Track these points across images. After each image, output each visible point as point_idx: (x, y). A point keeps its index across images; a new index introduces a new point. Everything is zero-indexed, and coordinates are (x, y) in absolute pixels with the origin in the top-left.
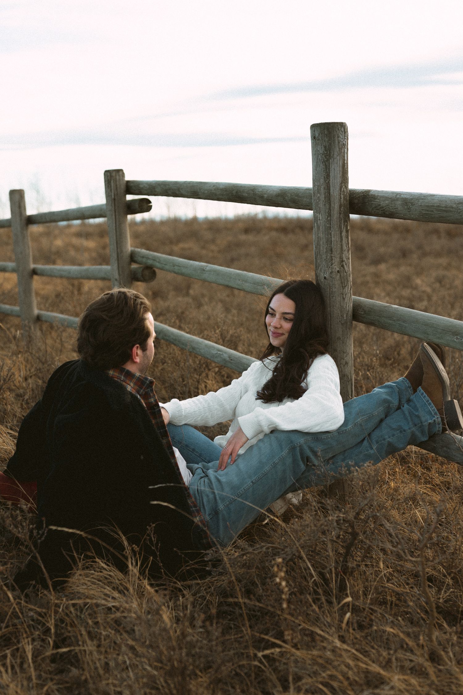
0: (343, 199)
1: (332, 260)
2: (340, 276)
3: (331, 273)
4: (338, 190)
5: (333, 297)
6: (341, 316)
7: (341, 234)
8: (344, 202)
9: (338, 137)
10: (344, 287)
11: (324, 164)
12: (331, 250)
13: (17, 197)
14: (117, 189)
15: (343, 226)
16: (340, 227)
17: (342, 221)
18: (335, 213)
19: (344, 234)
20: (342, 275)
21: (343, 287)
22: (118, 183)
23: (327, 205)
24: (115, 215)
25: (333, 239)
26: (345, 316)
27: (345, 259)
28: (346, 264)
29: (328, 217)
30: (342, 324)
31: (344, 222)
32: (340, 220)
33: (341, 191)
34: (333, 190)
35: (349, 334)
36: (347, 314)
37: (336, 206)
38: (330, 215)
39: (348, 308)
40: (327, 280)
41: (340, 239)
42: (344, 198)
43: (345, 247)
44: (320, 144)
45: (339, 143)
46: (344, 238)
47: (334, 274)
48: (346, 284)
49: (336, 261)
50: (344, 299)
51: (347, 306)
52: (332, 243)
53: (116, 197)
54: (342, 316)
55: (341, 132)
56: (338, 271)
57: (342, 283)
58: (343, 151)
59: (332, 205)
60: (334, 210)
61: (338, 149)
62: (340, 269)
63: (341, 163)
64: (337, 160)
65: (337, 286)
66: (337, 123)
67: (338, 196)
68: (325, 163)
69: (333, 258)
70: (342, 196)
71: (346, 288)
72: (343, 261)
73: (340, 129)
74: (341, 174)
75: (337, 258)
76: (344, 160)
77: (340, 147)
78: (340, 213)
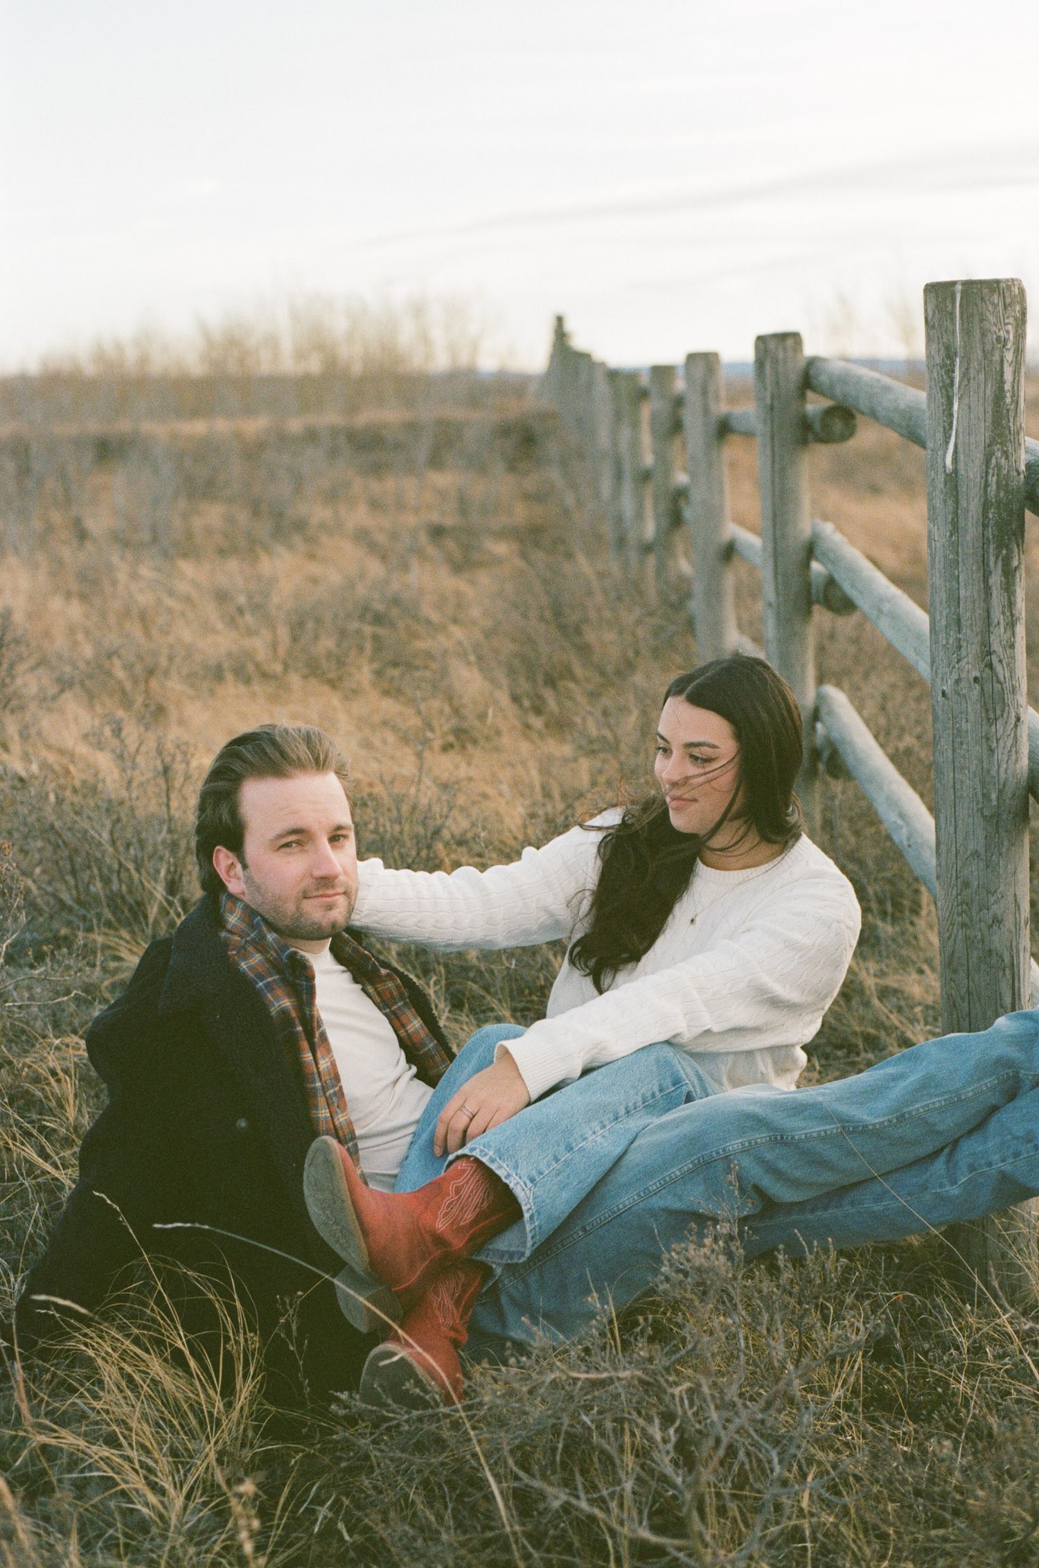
0: (994, 487)
1: (960, 647)
2: (982, 690)
3: (957, 682)
4: (978, 462)
5: (962, 744)
6: (984, 795)
7: (986, 578)
8: (997, 495)
9: (981, 320)
10: (991, 721)
11: (944, 391)
12: (959, 620)
13: (699, 371)
14: (778, 383)
15: (992, 559)
16: (984, 562)
17: (992, 547)
18: (970, 523)
19: (996, 579)
20: (988, 687)
21: (989, 719)
22: (781, 369)
23: (950, 503)
24: (773, 447)
25: (962, 592)
26: (994, 796)
27: (996, 646)
28: (1000, 661)
29: (951, 535)
30: (984, 817)
31: (999, 547)
32: (985, 542)
33: (987, 467)
34: (966, 464)
35: (1006, 843)
36: (1001, 792)
37: (973, 505)
38: (955, 528)
39: (1003, 775)
40: (948, 699)
41: (983, 596)
42: (998, 483)
43: (997, 615)
44: (936, 339)
45: (983, 335)
46: (994, 595)
47: (963, 684)
48: (998, 712)
49: (971, 650)
50: (991, 750)
51: (1002, 770)
52: (961, 603)
53: (776, 404)
54: (986, 796)
55: (991, 308)
56: (976, 680)
57: (987, 711)
58: (996, 358)
59: (963, 503)
60: (966, 519)
61: (980, 354)
62: (982, 672)
63: (989, 392)
64: (979, 385)
65: (971, 717)
66: (981, 282)
67: (978, 480)
68: (947, 390)
69: (964, 644)
70: (993, 480)
71: (999, 722)
72: (989, 653)
73: (987, 298)
74: (989, 420)
75: (972, 643)
76: (1002, 382)
77: (988, 347)
78: (985, 526)
